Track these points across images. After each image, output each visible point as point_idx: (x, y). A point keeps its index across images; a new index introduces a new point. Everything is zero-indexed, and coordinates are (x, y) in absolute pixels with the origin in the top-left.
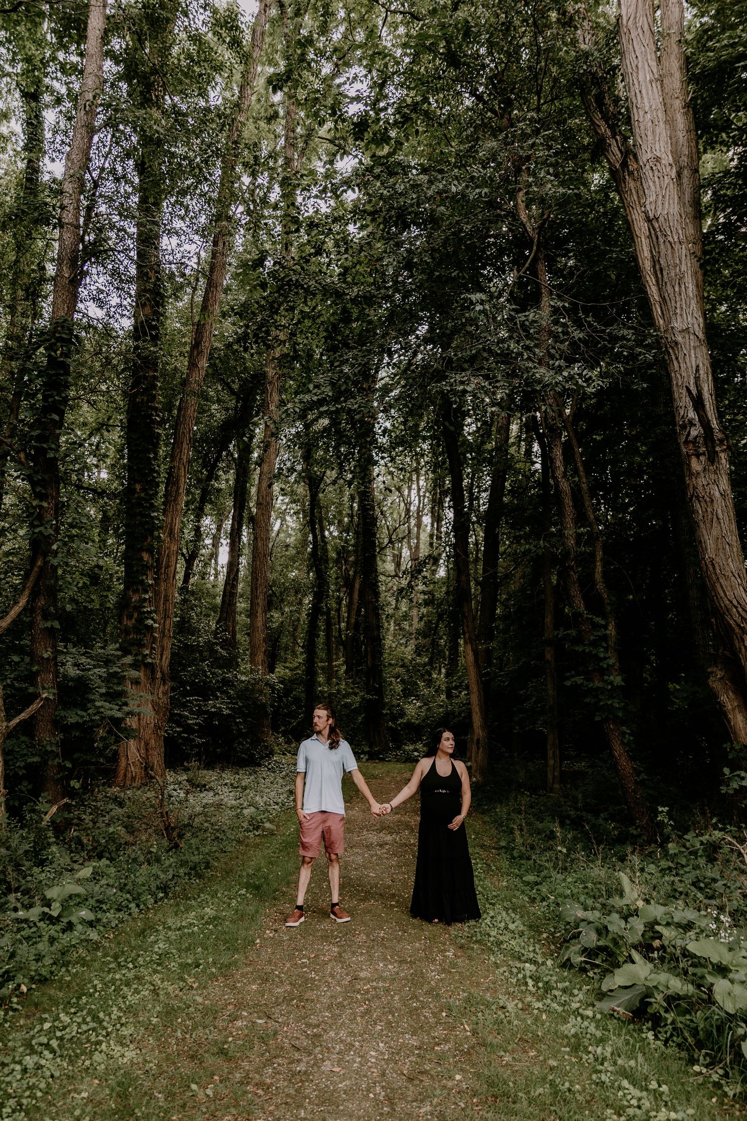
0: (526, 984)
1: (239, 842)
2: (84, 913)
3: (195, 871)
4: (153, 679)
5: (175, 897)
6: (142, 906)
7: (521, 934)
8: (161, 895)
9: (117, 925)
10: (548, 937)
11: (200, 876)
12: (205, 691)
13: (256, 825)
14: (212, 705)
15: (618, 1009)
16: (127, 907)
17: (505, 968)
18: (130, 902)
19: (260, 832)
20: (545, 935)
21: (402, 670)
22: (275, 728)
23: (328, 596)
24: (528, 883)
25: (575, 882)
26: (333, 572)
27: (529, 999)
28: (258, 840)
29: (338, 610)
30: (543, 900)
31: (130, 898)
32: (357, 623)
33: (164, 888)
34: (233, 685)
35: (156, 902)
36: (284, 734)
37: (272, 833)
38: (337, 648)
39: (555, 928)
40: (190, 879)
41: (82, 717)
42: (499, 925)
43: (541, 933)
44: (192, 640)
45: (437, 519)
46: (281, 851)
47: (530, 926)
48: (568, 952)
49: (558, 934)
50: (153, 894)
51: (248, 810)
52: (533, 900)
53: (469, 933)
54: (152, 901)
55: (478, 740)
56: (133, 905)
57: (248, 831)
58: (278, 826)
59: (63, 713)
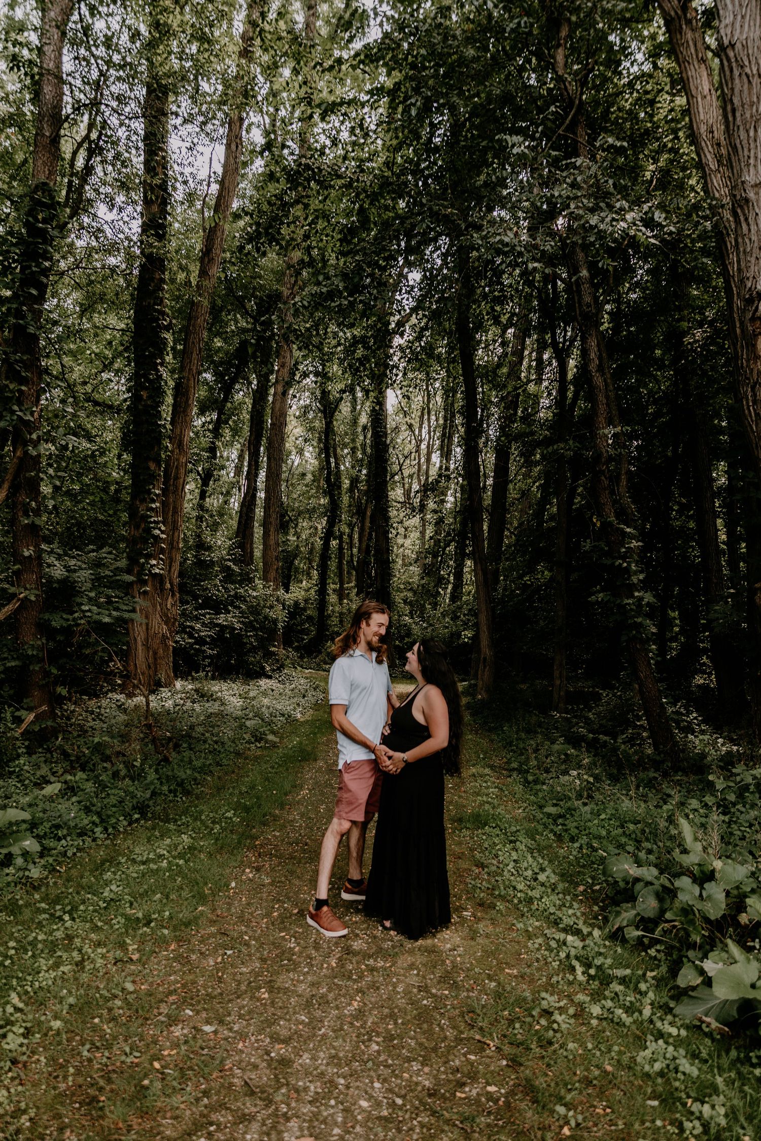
0: (573, 969)
1: (238, 754)
2: (28, 843)
3: (183, 787)
4: (162, 589)
5: (154, 817)
6: (110, 830)
7: (554, 888)
8: (136, 816)
9: (74, 854)
10: (585, 890)
11: (187, 793)
12: (217, 606)
13: (258, 737)
14: (221, 619)
15: (708, 1019)
16: (92, 831)
17: (540, 940)
18: (97, 826)
19: (262, 744)
20: (581, 888)
21: (410, 594)
22: (287, 643)
23: (340, 521)
24: (549, 815)
25: (610, 819)
26: (345, 499)
27: (581, 997)
28: (259, 753)
29: (351, 536)
30: (573, 840)
31: (97, 820)
32: (368, 546)
33: (142, 809)
34: (245, 601)
35: (130, 824)
36: (297, 649)
37: (274, 745)
38: (348, 573)
39: (593, 878)
40: (176, 796)
41: (68, 620)
42: (525, 874)
43: (577, 885)
44: (206, 556)
45: (446, 454)
46: (280, 766)
47: (562, 875)
48: (619, 919)
49: (597, 887)
50: (127, 816)
51: (253, 722)
52: (559, 838)
53: (489, 882)
54: (125, 823)
55: (485, 659)
56: (98, 830)
57: (249, 742)
58: (281, 738)
59: (47, 616)
